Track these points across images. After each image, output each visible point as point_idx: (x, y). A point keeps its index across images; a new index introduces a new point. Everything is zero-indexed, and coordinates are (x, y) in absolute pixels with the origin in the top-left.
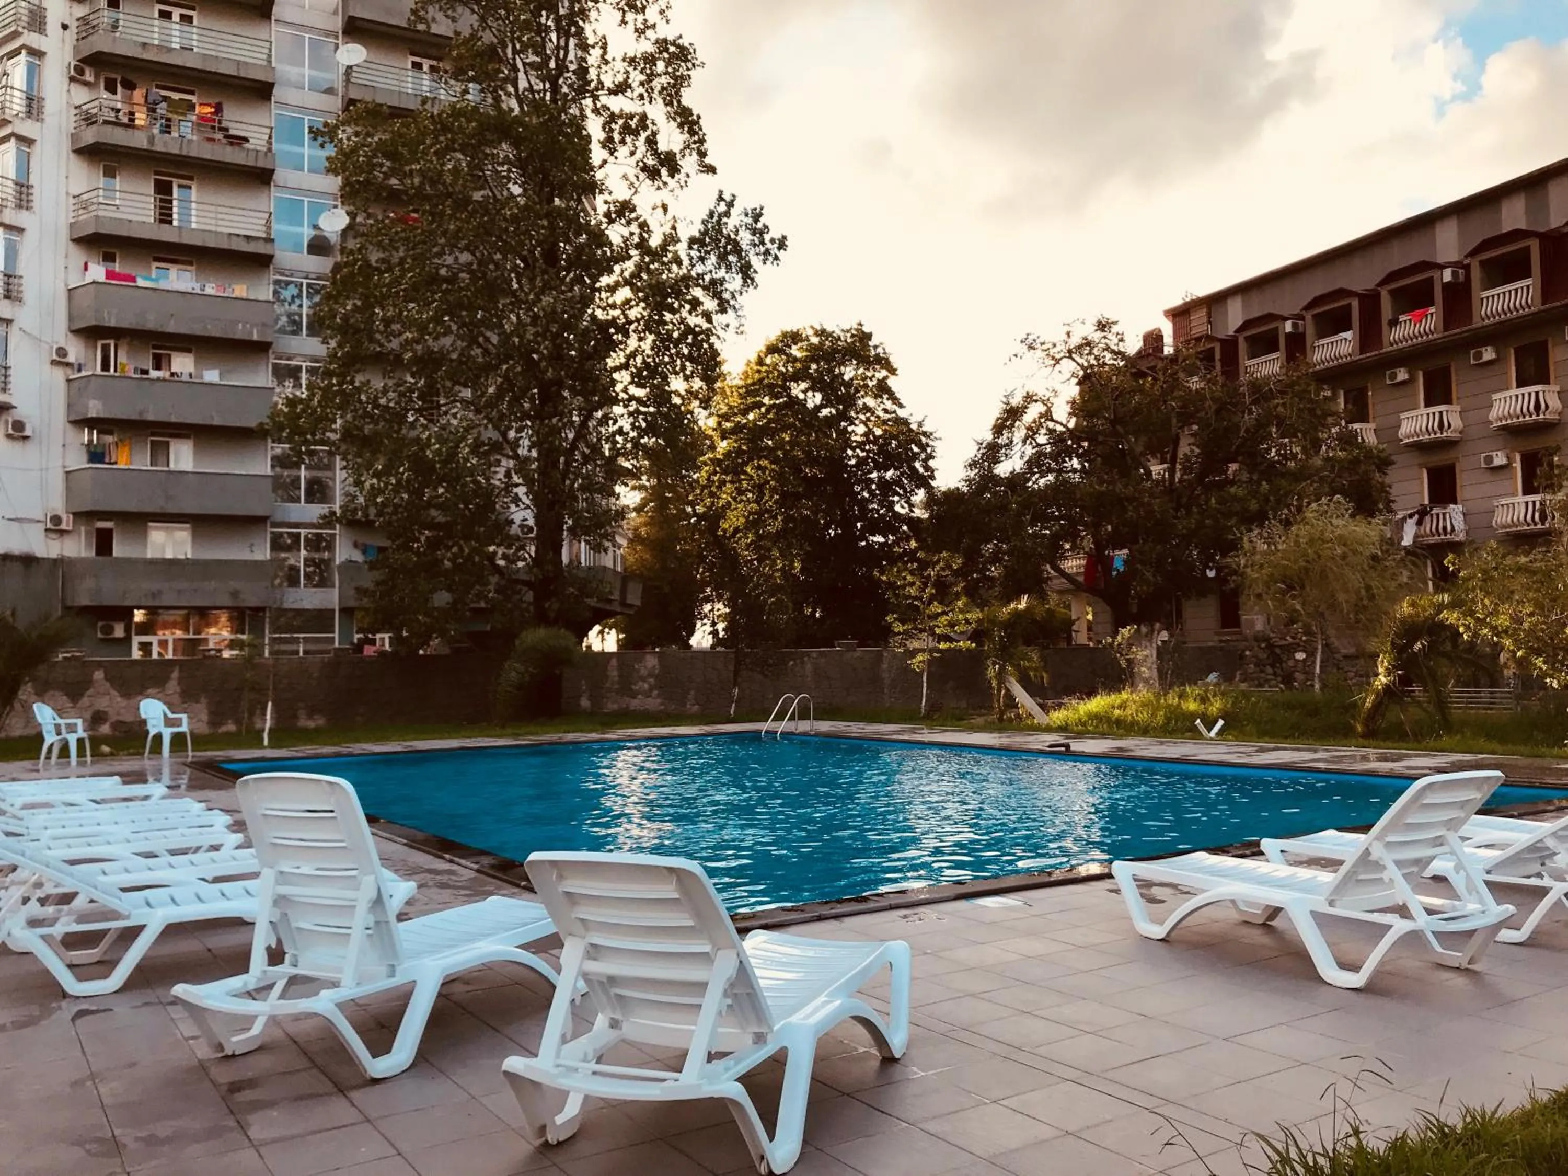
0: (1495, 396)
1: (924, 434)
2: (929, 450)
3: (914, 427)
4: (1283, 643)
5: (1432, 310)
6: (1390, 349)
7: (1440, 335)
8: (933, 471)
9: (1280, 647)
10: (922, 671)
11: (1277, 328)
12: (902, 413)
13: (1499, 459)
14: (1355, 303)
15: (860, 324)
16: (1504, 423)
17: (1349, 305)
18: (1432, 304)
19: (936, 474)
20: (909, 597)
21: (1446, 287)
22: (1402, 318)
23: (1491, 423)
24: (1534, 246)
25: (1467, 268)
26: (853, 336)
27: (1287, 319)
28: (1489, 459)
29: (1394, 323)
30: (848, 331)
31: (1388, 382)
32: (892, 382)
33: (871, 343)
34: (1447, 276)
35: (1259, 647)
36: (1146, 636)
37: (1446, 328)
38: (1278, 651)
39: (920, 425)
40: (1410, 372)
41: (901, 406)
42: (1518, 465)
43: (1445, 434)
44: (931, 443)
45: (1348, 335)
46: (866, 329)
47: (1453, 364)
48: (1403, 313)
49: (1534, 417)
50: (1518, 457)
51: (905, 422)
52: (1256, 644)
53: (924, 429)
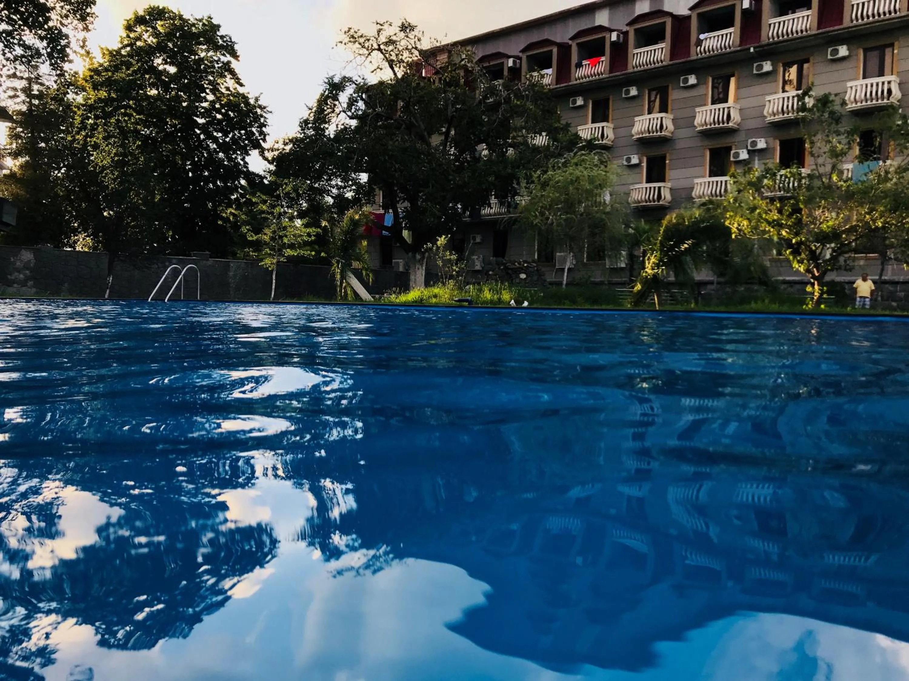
0: (637, 119)
1: (260, 107)
2: (262, 120)
3: (252, 101)
4: (514, 266)
5: (603, 59)
6: (575, 82)
7: (607, 76)
8: (265, 135)
9: (512, 269)
10: (272, 270)
11: (503, 63)
12: (241, 90)
13: (635, 160)
14: (555, 50)
15: (210, 17)
16: (641, 136)
17: (551, 51)
18: (604, 55)
19: (267, 138)
20: (263, 212)
21: (613, 44)
22: (585, 62)
23: (633, 136)
24: (669, 22)
25: (626, 34)
26: (204, 25)
27: (510, 57)
28: (629, 160)
29: (579, 65)
30: (200, 20)
31: (571, 106)
32: (234, 64)
33: (218, 33)
34: (614, 37)
35: (499, 268)
36: (419, 261)
37: (611, 71)
38: (510, 271)
39: (257, 99)
40: (584, 100)
41: (241, 85)
42: (644, 164)
43: (604, 142)
44: (264, 114)
45: (549, 71)
46: (215, 22)
47: (611, 97)
48: (585, 59)
49: (659, 133)
50: (645, 159)
51: (245, 98)
52: (497, 267)
53: (259, 103)
